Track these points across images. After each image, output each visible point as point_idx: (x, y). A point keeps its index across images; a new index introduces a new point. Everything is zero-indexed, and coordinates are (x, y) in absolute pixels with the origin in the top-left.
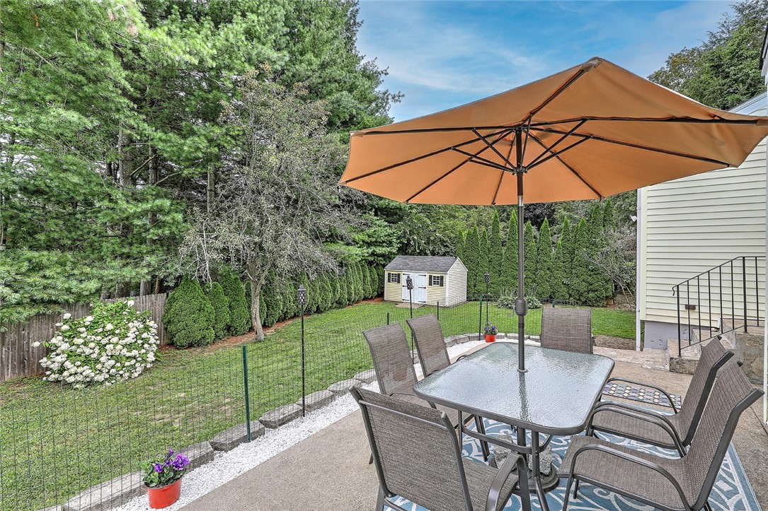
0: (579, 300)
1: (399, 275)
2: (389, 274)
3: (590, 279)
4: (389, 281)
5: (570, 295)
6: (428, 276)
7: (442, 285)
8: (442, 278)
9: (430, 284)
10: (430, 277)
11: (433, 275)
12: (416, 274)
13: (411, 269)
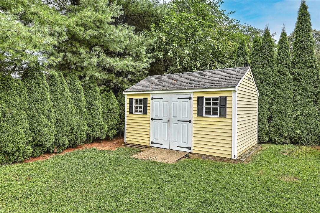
1: (146, 100)
2: (131, 100)
4: (131, 112)
6: (195, 98)
7: (223, 115)
8: (223, 100)
9: (200, 114)
10: (200, 99)
11: (206, 96)
12: (175, 98)
13: (170, 88)
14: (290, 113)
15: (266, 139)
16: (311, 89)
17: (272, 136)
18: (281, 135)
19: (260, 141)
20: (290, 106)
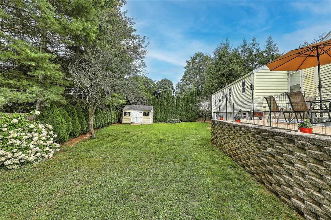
0: (189, 120)
1: (130, 112)
2: (125, 112)
3: (192, 113)
4: (125, 115)
5: (187, 119)
6: (143, 112)
7: (149, 116)
8: (149, 113)
9: (144, 116)
10: (144, 113)
11: (145, 112)
12: (138, 112)
13: (135, 110)
14: (160, 115)
15: (155, 122)
16: (164, 110)
17: (156, 121)
18: (158, 120)
19: (154, 122)
20: (160, 114)
